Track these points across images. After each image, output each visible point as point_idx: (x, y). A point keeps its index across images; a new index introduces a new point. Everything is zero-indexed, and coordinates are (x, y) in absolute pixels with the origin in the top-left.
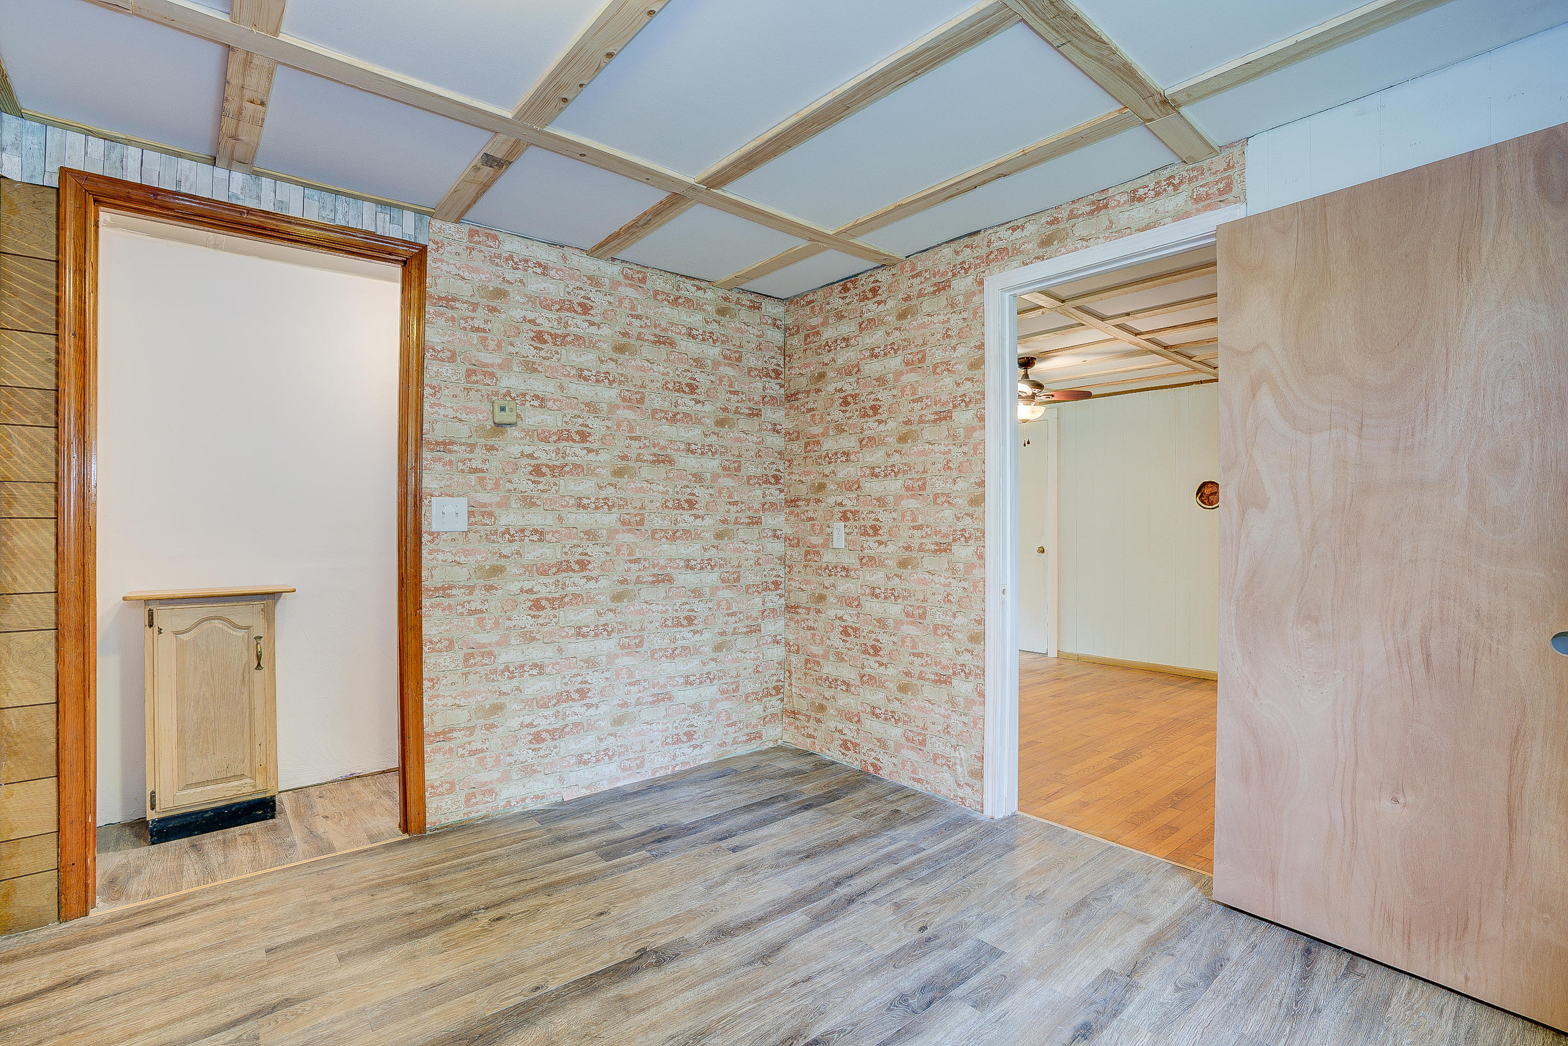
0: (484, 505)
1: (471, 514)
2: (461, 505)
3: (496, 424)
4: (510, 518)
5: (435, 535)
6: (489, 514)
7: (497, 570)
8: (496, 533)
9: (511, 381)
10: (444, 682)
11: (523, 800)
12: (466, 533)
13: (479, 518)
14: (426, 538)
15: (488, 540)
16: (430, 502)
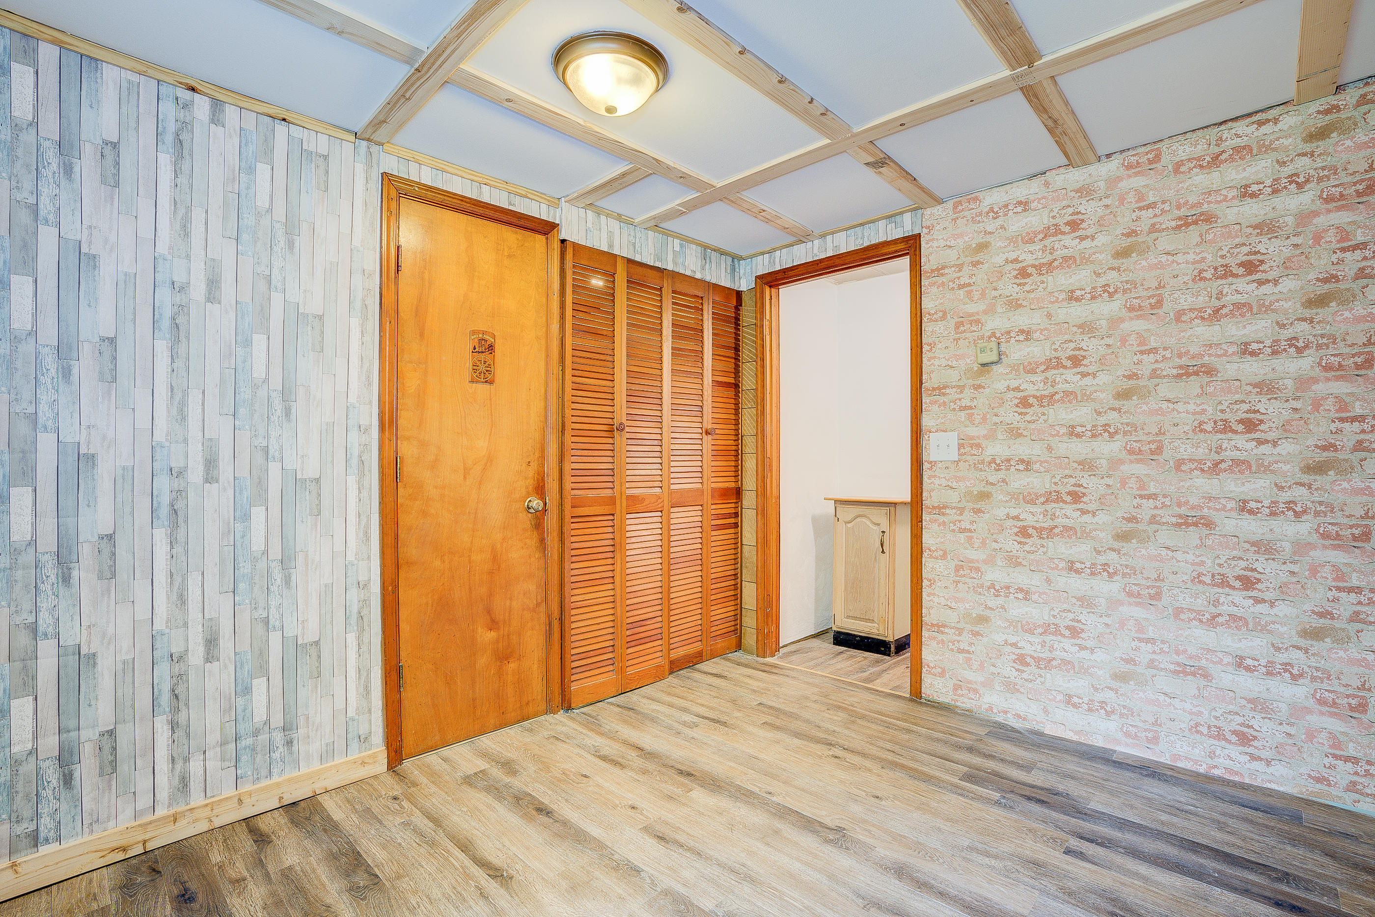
0: (972, 438)
1: (961, 446)
2: (952, 438)
3: (983, 365)
4: (997, 449)
5: (933, 464)
6: (976, 445)
7: (984, 496)
8: (983, 462)
9: (996, 323)
10: (939, 584)
11: (1006, 712)
12: (957, 462)
13: (968, 449)
14: (926, 466)
15: (976, 468)
16: (929, 437)
